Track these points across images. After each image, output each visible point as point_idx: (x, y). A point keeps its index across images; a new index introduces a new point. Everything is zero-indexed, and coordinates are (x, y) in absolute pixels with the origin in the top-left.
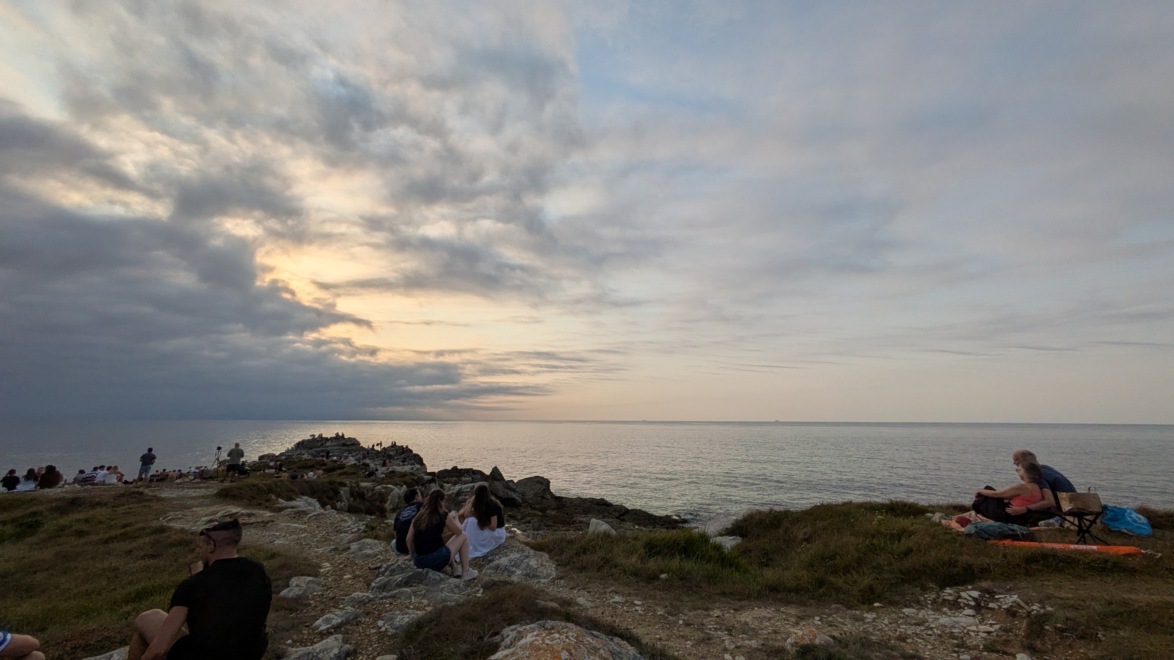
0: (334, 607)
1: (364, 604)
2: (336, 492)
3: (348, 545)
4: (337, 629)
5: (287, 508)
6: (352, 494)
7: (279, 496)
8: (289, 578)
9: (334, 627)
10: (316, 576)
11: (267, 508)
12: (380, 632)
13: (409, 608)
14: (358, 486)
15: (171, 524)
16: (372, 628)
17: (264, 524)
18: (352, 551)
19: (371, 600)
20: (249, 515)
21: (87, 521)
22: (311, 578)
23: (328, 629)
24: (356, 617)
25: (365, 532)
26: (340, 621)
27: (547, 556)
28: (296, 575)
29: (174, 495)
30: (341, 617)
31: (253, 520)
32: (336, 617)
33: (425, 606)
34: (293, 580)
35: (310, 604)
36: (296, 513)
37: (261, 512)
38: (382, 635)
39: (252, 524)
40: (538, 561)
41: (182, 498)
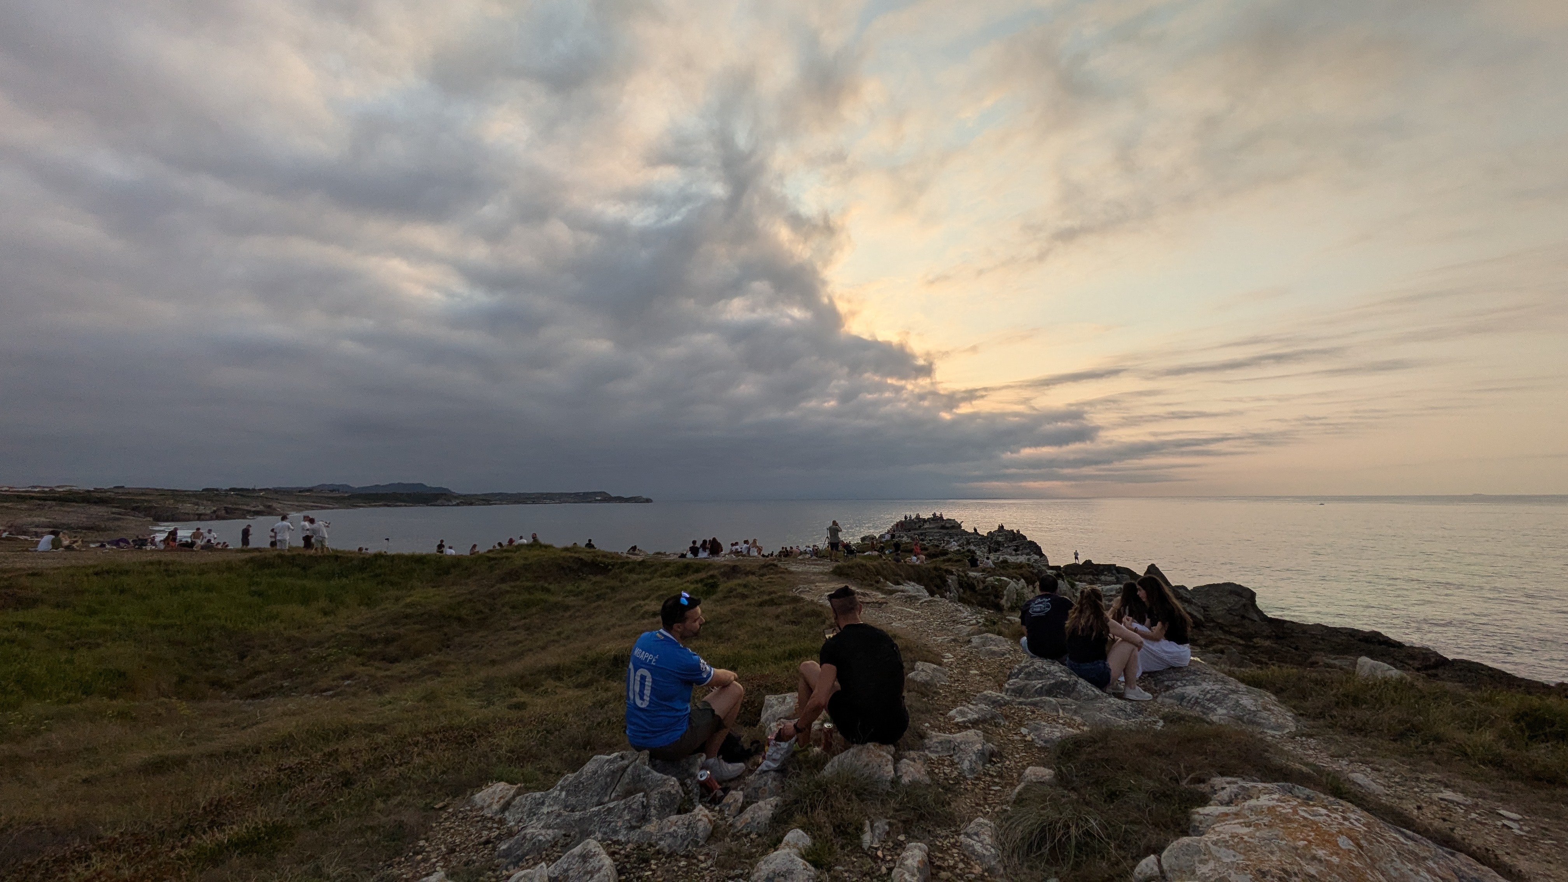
0: (966, 701)
1: (1001, 706)
2: (945, 582)
3: (968, 638)
4: (975, 724)
5: (898, 591)
6: (961, 585)
7: (887, 579)
8: (914, 661)
9: (969, 721)
10: (940, 664)
11: (878, 589)
12: (1025, 741)
13: (1058, 723)
14: (966, 575)
15: (802, 596)
16: (1016, 734)
17: (879, 604)
18: (973, 645)
19: (1007, 703)
20: (864, 595)
21: (745, 586)
22: (935, 666)
23: (964, 722)
24: (993, 718)
25: (984, 625)
26: (976, 716)
27: (1273, 697)
28: (919, 660)
29: (800, 570)
30: (976, 712)
31: (868, 600)
32: (972, 712)
33: (1079, 724)
34: (918, 663)
35: (940, 694)
36: (906, 598)
37: (874, 593)
38: (1029, 745)
39: (868, 603)
40: (1256, 700)
41: (806, 573)
